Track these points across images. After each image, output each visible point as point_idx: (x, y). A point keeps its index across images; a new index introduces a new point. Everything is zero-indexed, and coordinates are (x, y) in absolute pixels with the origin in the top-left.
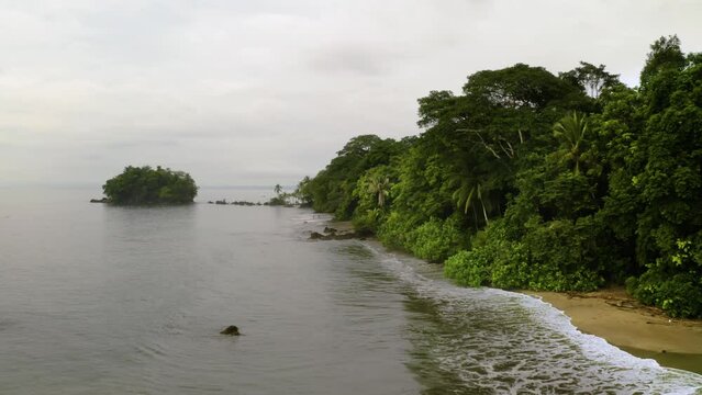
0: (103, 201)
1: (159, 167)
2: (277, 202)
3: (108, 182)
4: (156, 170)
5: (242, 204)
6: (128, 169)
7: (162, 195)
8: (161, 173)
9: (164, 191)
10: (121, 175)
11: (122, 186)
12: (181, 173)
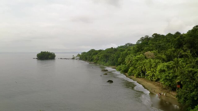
0: (37, 58)
1: (47, 51)
2: (73, 59)
5: (65, 59)
6: (42, 52)
7: (49, 57)
8: (48, 53)
9: (50, 56)
12: (52, 53)
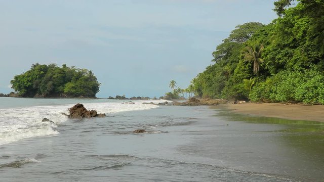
0: (11, 95)
1: (64, 66)
3: (16, 78)
4: (61, 67)
6: (36, 66)
7: (66, 90)
8: (67, 70)
10: (29, 72)
11: (28, 81)
12: (85, 71)
